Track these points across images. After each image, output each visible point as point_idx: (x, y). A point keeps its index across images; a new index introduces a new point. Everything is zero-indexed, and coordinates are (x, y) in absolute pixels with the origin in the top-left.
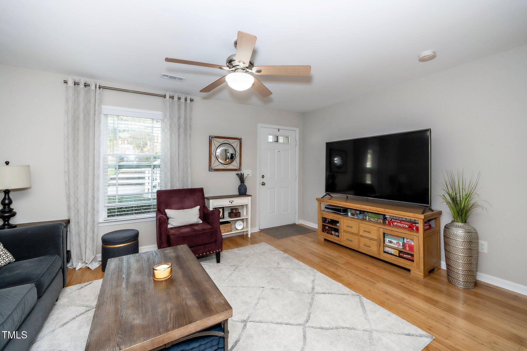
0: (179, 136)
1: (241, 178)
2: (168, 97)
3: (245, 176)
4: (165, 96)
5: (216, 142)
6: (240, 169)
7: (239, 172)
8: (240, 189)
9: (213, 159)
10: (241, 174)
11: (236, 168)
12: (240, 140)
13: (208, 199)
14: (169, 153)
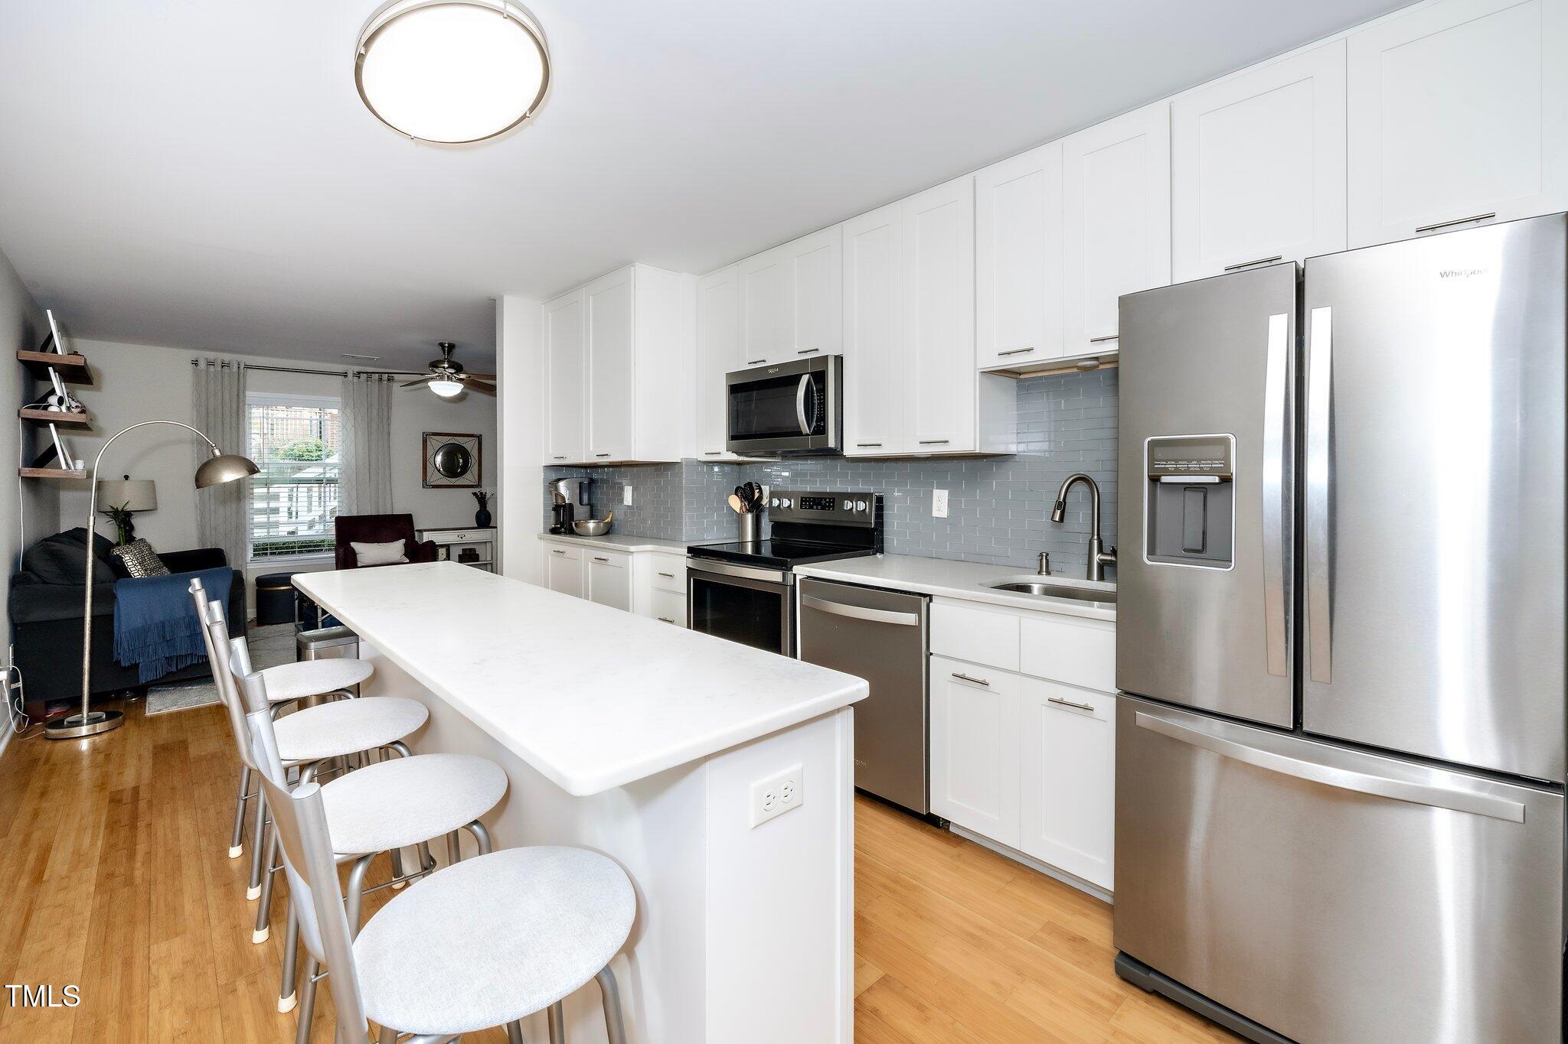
0: (370, 434)
1: (482, 499)
2: (350, 375)
3: (488, 496)
4: (345, 375)
5: (435, 443)
6: (479, 485)
7: (476, 490)
8: (478, 516)
9: (430, 469)
10: (481, 493)
11: (471, 483)
12: (478, 437)
13: (420, 531)
14: (354, 460)
